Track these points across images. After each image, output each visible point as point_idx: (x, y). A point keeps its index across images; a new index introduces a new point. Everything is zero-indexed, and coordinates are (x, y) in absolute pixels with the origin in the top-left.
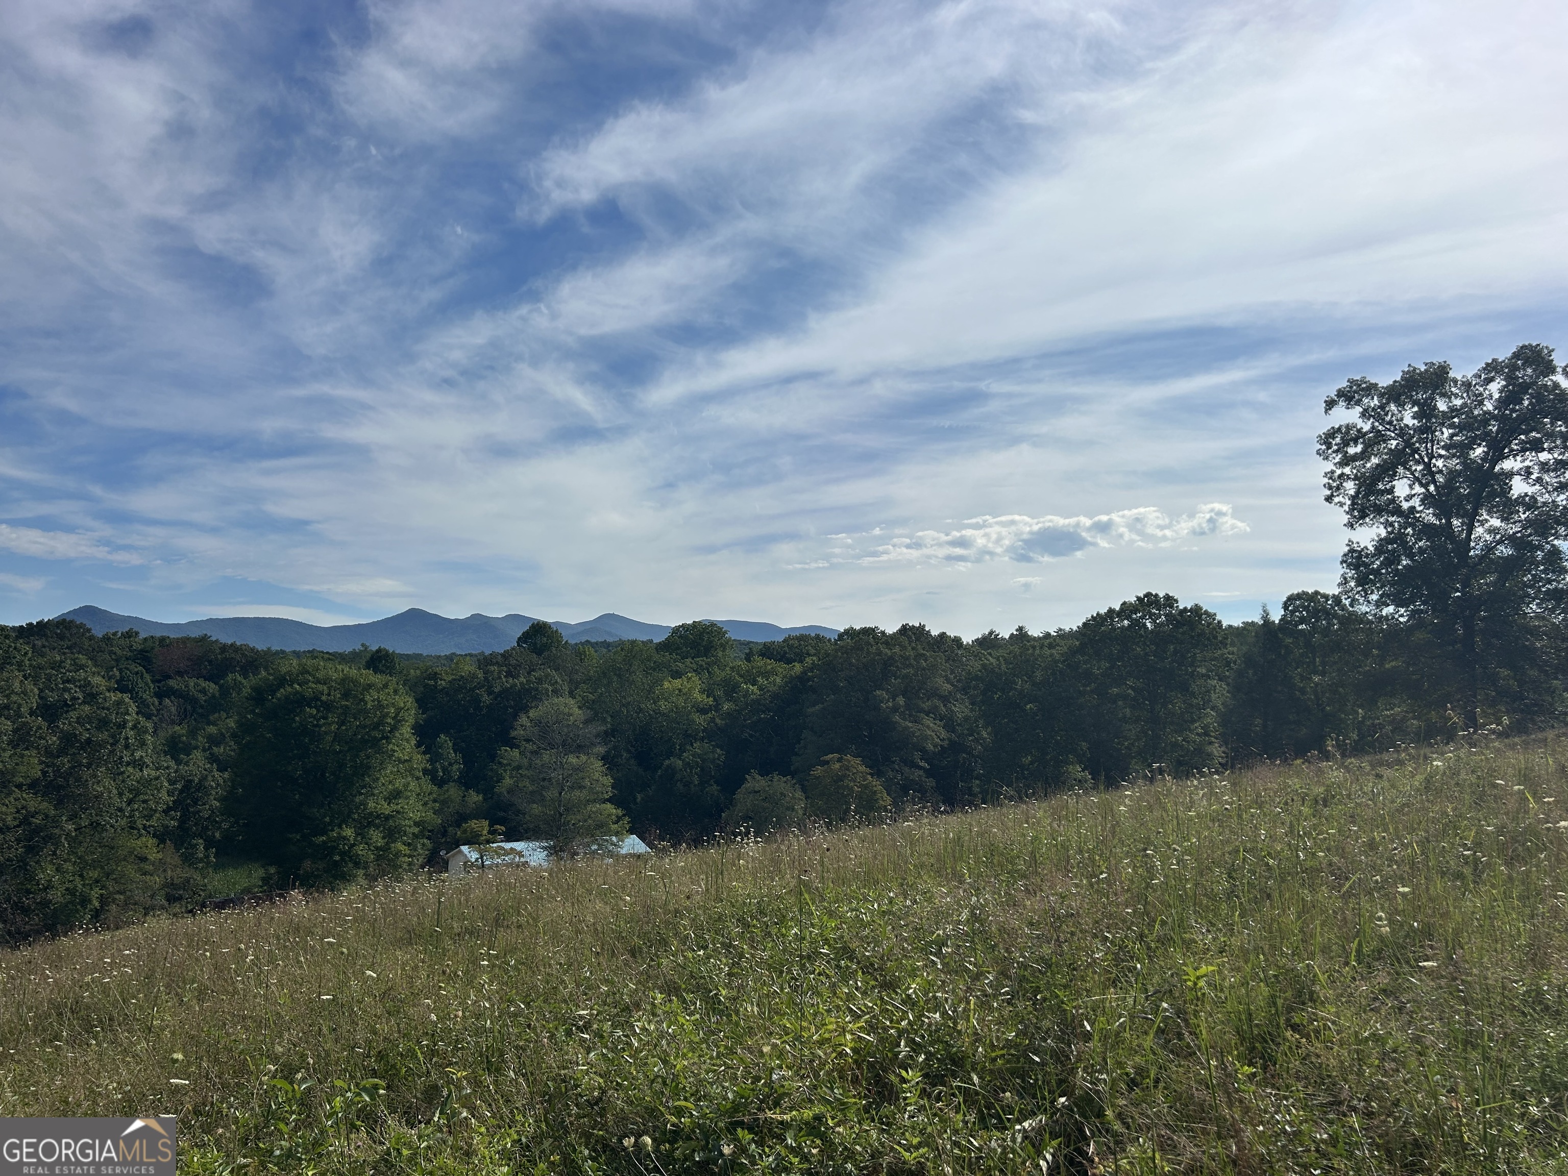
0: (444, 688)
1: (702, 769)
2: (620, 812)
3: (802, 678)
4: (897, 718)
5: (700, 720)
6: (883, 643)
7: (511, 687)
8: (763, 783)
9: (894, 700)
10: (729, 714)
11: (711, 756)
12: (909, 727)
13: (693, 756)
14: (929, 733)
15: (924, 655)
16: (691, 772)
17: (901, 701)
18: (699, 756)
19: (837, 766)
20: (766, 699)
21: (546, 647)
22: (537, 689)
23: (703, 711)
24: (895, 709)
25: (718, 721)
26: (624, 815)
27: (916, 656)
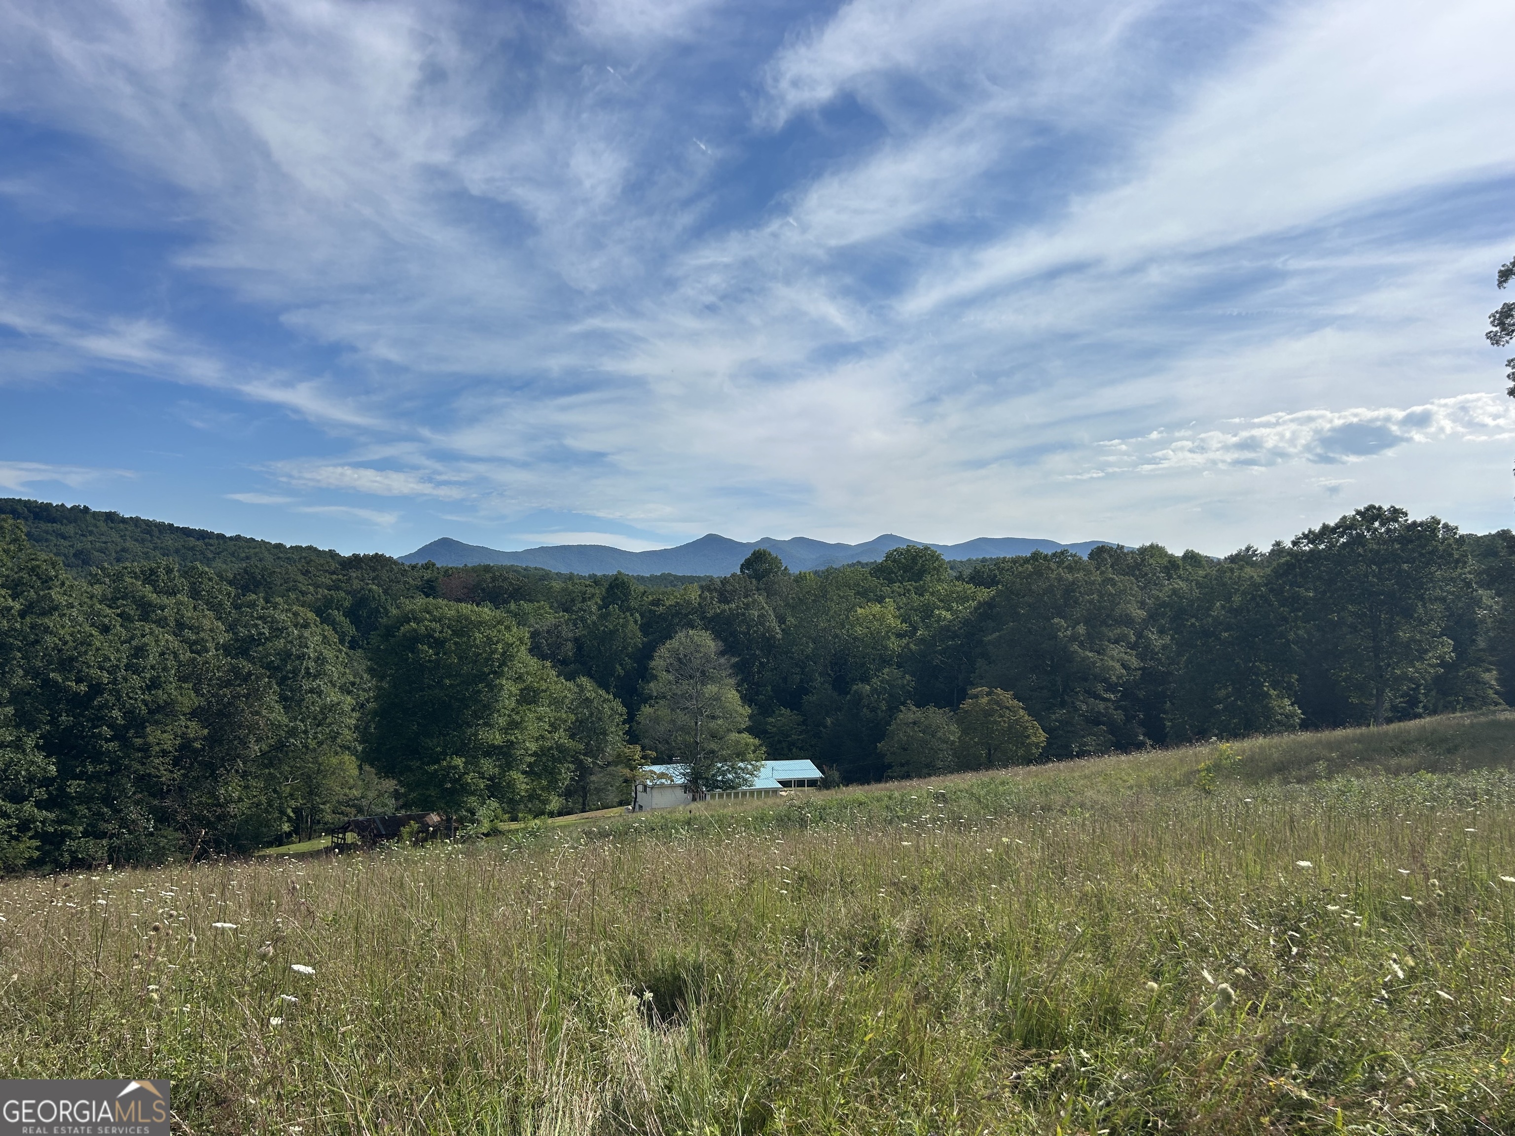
0: (662, 613)
1: (890, 695)
2: (757, 742)
3: (990, 605)
4: (1075, 647)
5: (894, 644)
6: (1066, 567)
7: (721, 612)
8: (918, 714)
9: (1074, 628)
10: (922, 640)
11: (900, 682)
12: (1088, 658)
13: (881, 682)
14: (1111, 663)
15: (1113, 579)
16: (879, 698)
17: (1081, 629)
18: (887, 682)
19: (985, 700)
20: (954, 625)
21: (767, 572)
22: (744, 614)
23: (899, 636)
24: (1074, 638)
25: (912, 646)
26: (760, 745)
27: (1103, 581)
